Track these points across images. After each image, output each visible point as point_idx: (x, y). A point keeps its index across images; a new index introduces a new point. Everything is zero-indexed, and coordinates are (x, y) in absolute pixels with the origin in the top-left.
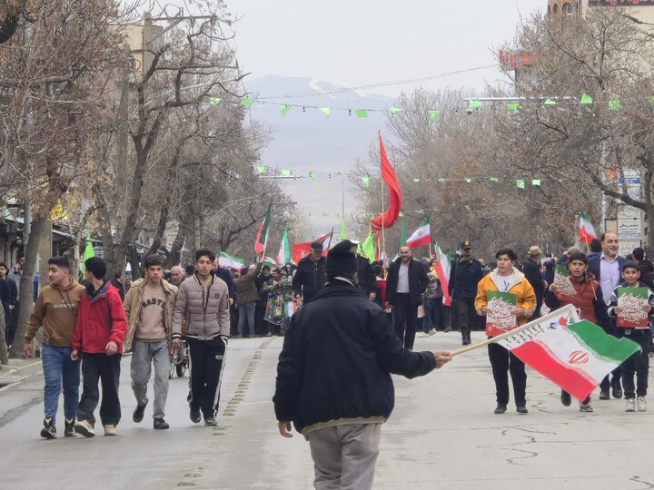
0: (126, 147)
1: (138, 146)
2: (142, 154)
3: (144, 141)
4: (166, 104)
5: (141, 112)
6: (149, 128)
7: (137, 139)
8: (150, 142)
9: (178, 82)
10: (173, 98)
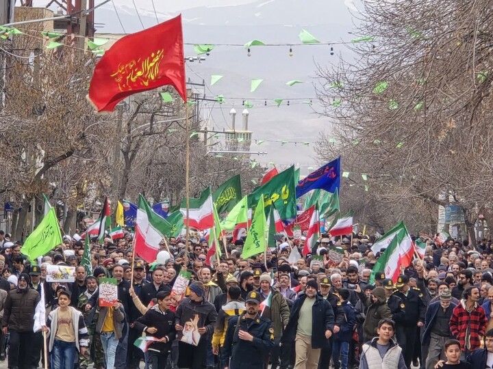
0: (119, 156)
1: (126, 157)
2: (129, 162)
3: (130, 154)
4: (144, 134)
5: (128, 138)
6: (133, 147)
7: (126, 154)
8: (133, 156)
9: (152, 120)
10: (148, 129)
